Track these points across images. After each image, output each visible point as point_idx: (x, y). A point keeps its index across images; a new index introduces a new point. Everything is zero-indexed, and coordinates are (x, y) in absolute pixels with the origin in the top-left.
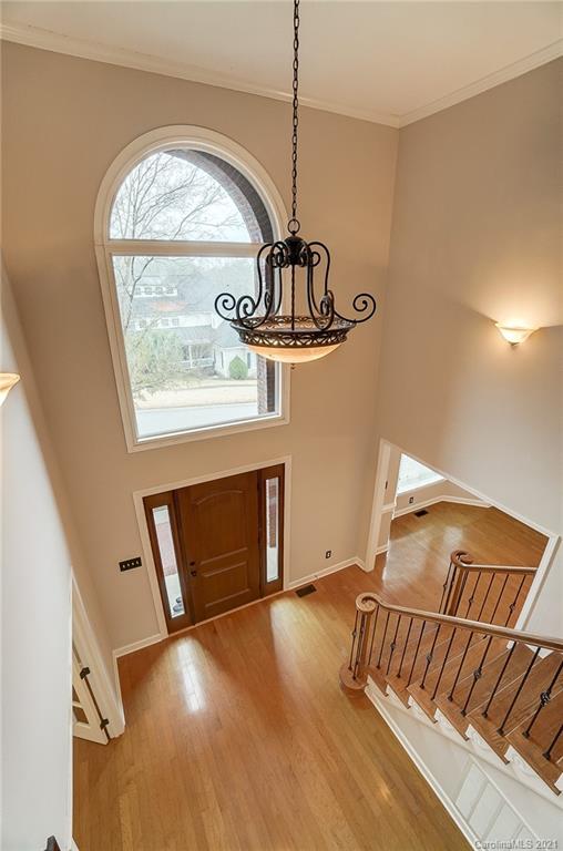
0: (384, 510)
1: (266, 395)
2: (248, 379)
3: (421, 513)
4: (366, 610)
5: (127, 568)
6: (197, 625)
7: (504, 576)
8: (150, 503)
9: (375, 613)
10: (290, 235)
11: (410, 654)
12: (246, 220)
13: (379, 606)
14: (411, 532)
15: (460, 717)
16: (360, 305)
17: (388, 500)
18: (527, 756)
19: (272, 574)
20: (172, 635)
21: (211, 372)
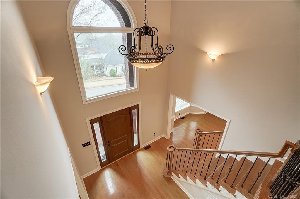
0: (171, 118)
1: (129, 81)
2: (117, 76)
3: (183, 118)
4: (171, 150)
5: (85, 146)
6: (111, 163)
7: (213, 135)
8: (92, 122)
9: (173, 152)
10: (145, 25)
11: (186, 163)
12: (119, 19)
13: (175, 149)
14: (180, 124)
15: (204, 180)
16: (169, 48)
17: (173, 114)
18: (226, 188)
19: (136, 143)
20: (102, 168)
21: (103, 75)
